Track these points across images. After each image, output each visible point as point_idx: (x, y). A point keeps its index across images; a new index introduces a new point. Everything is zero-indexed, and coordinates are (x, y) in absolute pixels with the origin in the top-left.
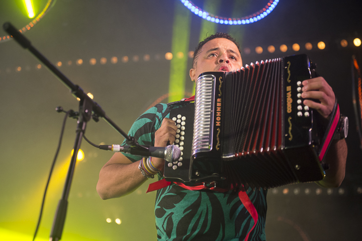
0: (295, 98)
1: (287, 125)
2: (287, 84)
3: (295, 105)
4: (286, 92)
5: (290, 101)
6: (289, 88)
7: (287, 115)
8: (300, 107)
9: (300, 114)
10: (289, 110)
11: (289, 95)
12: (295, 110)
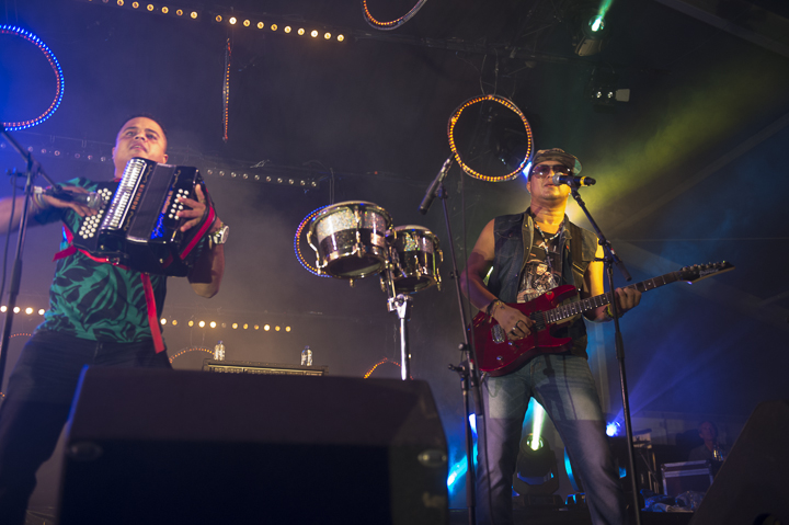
0: (172, 202)
1: (158, 223)
2: (171, 189)
3: (170, 207)
4: (167, 195)
5: (168, 203)
6: (171, 193)
7: (161, 214)
8: (173, 211)
9: (171, 216)
10: (164, 211)
11: (169, 198)
12: (169, 212)
